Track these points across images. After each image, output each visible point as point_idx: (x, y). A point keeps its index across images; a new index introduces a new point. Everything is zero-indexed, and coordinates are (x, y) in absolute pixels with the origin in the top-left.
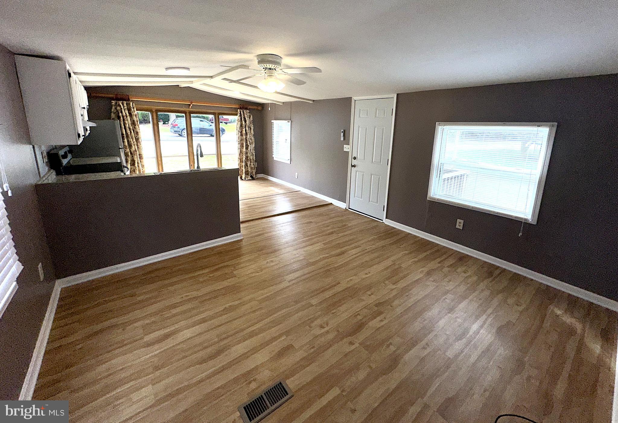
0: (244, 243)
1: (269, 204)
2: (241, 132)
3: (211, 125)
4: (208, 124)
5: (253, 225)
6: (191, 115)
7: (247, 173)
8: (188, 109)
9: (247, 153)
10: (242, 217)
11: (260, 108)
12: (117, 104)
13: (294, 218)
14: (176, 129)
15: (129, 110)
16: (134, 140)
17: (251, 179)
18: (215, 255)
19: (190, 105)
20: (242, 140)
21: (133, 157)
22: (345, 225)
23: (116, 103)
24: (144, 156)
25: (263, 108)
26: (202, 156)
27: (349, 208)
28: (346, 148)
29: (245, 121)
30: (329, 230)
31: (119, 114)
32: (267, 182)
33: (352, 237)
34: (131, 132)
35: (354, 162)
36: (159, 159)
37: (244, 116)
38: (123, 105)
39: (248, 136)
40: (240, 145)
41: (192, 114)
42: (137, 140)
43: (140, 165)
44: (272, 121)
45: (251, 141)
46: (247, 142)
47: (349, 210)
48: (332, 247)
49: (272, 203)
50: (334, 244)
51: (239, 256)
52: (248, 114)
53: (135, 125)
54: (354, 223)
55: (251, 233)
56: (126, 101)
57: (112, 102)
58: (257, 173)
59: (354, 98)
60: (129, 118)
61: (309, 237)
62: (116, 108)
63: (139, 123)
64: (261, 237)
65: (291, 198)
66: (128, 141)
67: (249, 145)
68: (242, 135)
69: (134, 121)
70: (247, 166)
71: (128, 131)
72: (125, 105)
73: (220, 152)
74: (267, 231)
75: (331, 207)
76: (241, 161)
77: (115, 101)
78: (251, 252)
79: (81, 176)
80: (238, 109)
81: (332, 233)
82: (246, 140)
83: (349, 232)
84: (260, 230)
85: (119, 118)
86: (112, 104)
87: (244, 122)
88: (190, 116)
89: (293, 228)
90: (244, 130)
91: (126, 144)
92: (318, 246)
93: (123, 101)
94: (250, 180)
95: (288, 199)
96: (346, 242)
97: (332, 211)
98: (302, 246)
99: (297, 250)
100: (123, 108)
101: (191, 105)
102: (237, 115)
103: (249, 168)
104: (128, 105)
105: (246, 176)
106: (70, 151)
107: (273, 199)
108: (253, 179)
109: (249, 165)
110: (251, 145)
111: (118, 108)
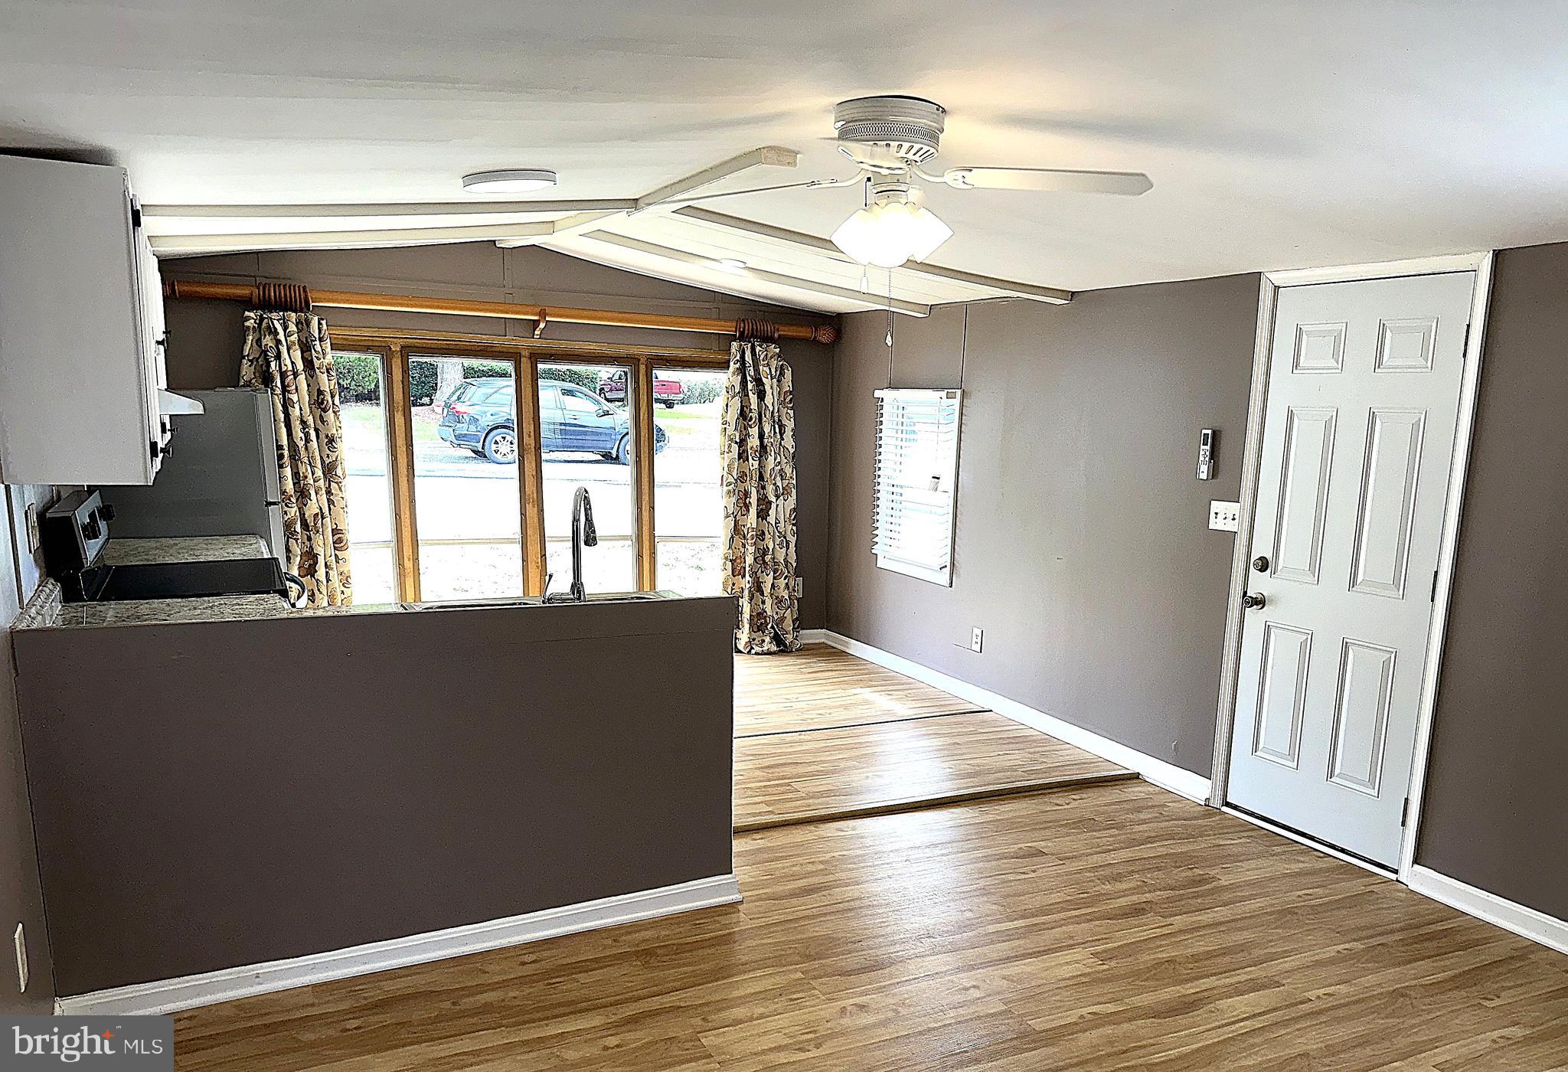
0: (743, 920)
1: (850, 759)
2: (742, 443)
3: (606, 413)
4: (593, 408)
5: (782, 847)
6: (541, 366)
7: (759, 623)
8: (529, 342)
9: (761, 535)
10: (741, 811)
11: (825, 336)
12: (264, 325)
13: (962, 830)
14: (462, 428)
15: (306, 347)
16: (319, 473)
17: (774, 648)
18: (622, 957)
19: (536, 323)
20: (742, 477)
21: (309, 539)
22: (1202, 881)
23: (262, 319)
24: (351, 536)
25: (838, 334)
26: (591, 541)
27: (1228, 804)
28: (1223, 515)
29: (761, 395)
30: (1124, 893)
31: (268, 366)
32: (839, 666)
33: (1239, 937)
34: (308, 440)
35: (1259, 585)
36: (408, 551)
37: (756, 370)
38: (285, 328)
39: (771, 459)
40: (734, 500)
41: (544, 362)
42: (329, 470)
43: (333, 574)
44: (878, 394)
45: (779, 484)
46: (764, 488)
47: (1225, 809)
48: (1136, 974)
49: (865, 758)
50: (1146, 958)
51: (722, 972)
52: (774, 363)
53: (325, 410)
54: (1249, 871)
55: (777, 881)
56: (295, 311)
57: (248, 318)
58: (801, 623)
59: (1271, 276)
60: (302, 377)
61: (1033, 916)
62: (259, 341)
63: (337, 401)
64: (813, 902)
65: (949, 741)
66: (296, 475)
67: (773, 499)
68: (742, 456)
69: (320, 392)
70: (762, 594)
71: (298, 434)
72: (292, 327)
73: (652, 528)
74: (842, 875)
75: (1134, 791)
76: (737, 571)
77: (260, 312)
78: (778, 960)
79: (145, 607)
80: (734, 338)
81: (1137, 911)
82: (761, 478)
83: (1221, 913)
84: (811, 868)
85: (267, 379)
86: (247, 324)
87: (753, 399)
88: (534, 369)
89: (954, 875)
90: (754, 431)
91: (289, 486)
92: (1074, 963)
93: (285, 310)
94: (769, 653)
95: (937, 742)
96: (1209, 955)
97: (1139, 810)
98: (995, 956)
99: (972, 968)
100: (283, 339)
101: (542, 325)
102: (724, 365)
103: (769, 602)
104: (303, 325)
105: (754, 635)
106: (106, 513)
107: (871, 738)
108: (783, 649)
109: (767, 589)
110: (781, 501)
111: (268, 341)
